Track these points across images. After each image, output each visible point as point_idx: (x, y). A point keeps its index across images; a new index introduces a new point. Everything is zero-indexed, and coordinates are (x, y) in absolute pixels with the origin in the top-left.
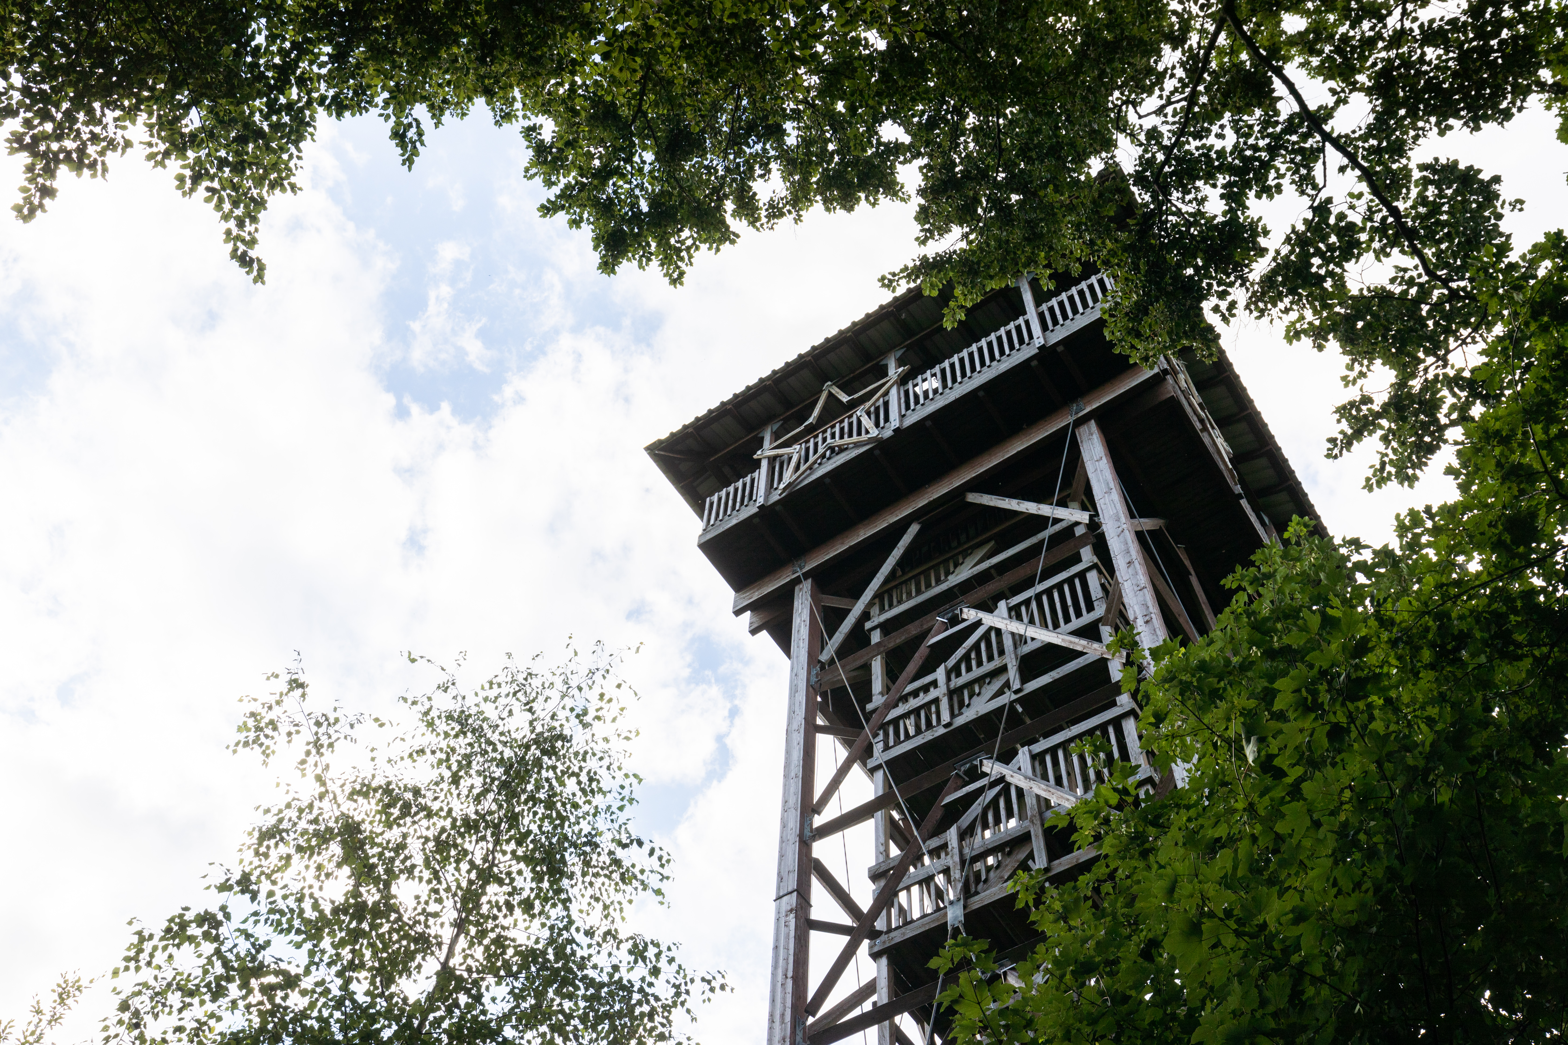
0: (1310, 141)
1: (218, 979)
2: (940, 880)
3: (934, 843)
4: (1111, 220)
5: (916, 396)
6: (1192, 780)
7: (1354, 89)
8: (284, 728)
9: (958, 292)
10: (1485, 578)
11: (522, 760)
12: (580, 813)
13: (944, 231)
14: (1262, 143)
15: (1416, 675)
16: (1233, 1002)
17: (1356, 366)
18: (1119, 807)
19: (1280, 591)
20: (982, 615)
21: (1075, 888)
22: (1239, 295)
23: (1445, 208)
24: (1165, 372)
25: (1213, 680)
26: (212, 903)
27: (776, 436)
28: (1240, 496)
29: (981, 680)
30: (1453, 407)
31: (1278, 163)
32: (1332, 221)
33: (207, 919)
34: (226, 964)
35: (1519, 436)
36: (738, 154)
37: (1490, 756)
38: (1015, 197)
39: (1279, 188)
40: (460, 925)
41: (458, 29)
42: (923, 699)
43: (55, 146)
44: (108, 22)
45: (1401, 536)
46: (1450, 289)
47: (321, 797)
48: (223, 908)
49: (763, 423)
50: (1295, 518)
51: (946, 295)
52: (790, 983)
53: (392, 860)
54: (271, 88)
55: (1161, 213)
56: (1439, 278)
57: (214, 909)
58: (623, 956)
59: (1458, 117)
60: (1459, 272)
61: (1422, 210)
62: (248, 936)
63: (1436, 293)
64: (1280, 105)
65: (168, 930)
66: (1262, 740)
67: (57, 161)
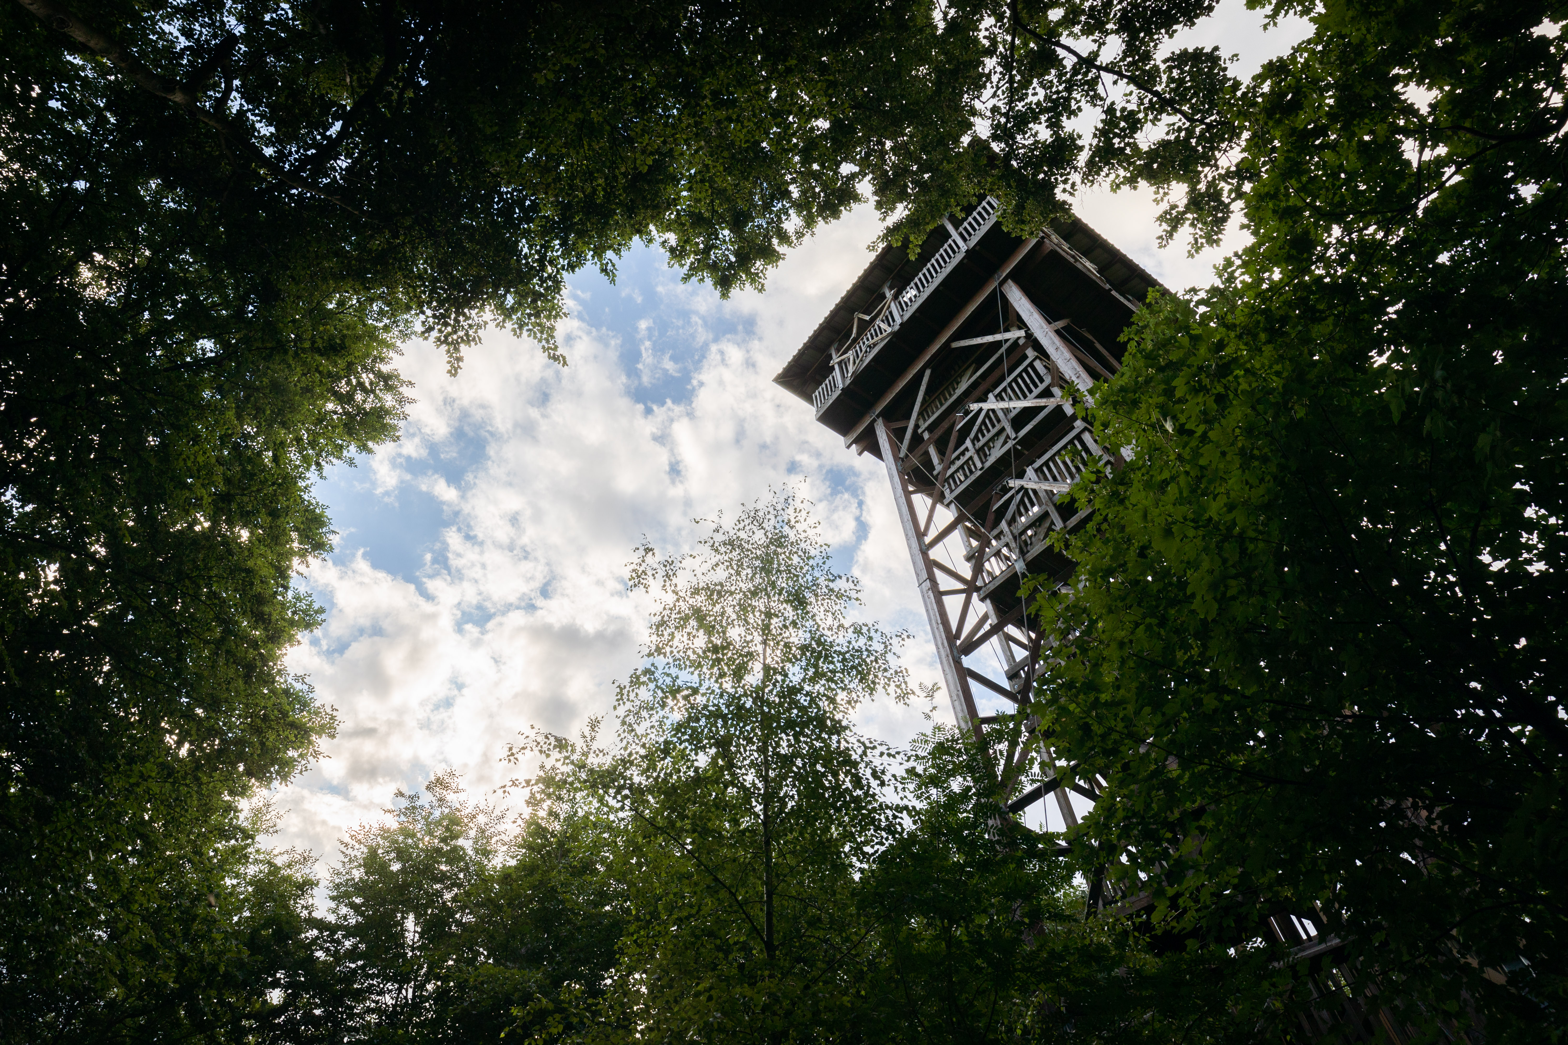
0: (1090, 75)
1: (662, 698)
2: (1005, 551)
3: (995, 532)
4: (985, 165)
5: (906, 303)
6: (1136, 453)
7: (1108, 34)
8: (650, 573)
9: (912, 238)
10: (1286, 280)
11: (767, 554)
12: (804, 571)
13: (892, 209)
14: (1061, 88)
15: (1260, 350)
16: (1206, 565)
17: (1161, 191)
18: (1098, 482)
19: (1155, 333)
20: (981, 405)
21: (1086, 532)
22: (1076, 177)
23: (1188, 78)
24: (1043, 238)
25: (1131, 395)
26: (646, 663)
27: (838, 350)
28: (1110, 290)
29: (992, 439)
30: (1230, 191)
31: (1075, 94)
32: (1118, 114)
33: (647, 672)
34: (662, 690)
35: (1282, 190)
36: (770, 214)
37: (1323, 382)
38: (926, 176)
39: (1080, 109)
40: (765, 643)
41: (614, 206)
42: (963, 460)
43: (455, 337)
44: (457, 270)
45: (1220, 277)
46: (1206, 124)
47: (678, 600)
48: (653, 665)
49: (828, 346)
50: (1150, 289)
51: (906, 243)
52: (941, 626)
53: (721, 621)
54: (538, 271)
55: (1014, 151)
56: (1197, 120)
57: (649, 666)
58: (850, 634)
59: (1179, 23)
60: (1209, 112)
61: (1172, 86)
62: (668, 675)
63: (1198, 130)
64: (1065, 62)
65: (632, 682)
66: (1174, 418)
67: (458, 343)
